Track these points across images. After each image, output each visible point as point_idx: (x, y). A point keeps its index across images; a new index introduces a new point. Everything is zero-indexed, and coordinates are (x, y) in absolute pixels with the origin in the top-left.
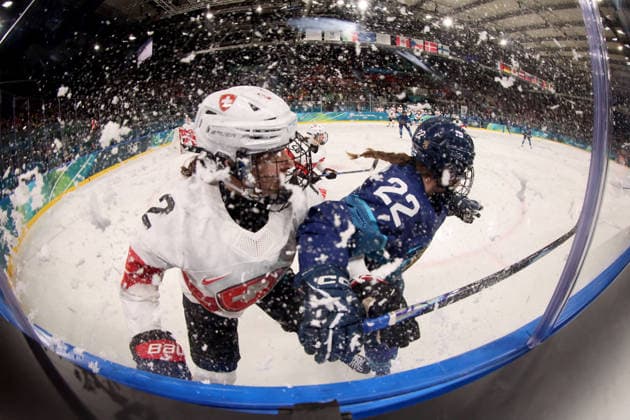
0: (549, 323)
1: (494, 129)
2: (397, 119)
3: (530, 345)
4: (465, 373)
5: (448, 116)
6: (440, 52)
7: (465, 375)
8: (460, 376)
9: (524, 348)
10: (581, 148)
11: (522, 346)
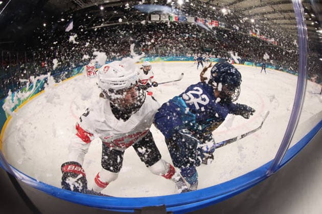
0: (277, 163)
1: (248, 65)
2: (197, 60)
3: (268, 174)
4: (234, 189)
5: (224, 58)
6: (220, 26)
7: (234, 190)
8: (231, 191)
9: (264, 176)
10: (292, 74)
11: (263, 175)
